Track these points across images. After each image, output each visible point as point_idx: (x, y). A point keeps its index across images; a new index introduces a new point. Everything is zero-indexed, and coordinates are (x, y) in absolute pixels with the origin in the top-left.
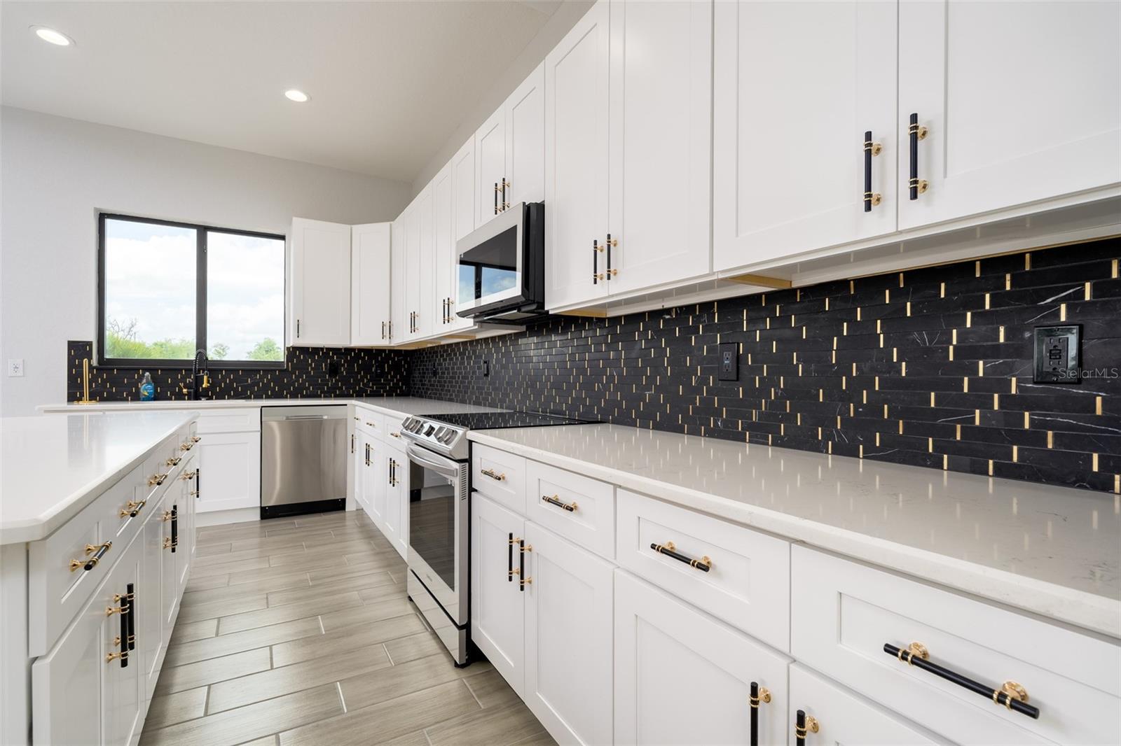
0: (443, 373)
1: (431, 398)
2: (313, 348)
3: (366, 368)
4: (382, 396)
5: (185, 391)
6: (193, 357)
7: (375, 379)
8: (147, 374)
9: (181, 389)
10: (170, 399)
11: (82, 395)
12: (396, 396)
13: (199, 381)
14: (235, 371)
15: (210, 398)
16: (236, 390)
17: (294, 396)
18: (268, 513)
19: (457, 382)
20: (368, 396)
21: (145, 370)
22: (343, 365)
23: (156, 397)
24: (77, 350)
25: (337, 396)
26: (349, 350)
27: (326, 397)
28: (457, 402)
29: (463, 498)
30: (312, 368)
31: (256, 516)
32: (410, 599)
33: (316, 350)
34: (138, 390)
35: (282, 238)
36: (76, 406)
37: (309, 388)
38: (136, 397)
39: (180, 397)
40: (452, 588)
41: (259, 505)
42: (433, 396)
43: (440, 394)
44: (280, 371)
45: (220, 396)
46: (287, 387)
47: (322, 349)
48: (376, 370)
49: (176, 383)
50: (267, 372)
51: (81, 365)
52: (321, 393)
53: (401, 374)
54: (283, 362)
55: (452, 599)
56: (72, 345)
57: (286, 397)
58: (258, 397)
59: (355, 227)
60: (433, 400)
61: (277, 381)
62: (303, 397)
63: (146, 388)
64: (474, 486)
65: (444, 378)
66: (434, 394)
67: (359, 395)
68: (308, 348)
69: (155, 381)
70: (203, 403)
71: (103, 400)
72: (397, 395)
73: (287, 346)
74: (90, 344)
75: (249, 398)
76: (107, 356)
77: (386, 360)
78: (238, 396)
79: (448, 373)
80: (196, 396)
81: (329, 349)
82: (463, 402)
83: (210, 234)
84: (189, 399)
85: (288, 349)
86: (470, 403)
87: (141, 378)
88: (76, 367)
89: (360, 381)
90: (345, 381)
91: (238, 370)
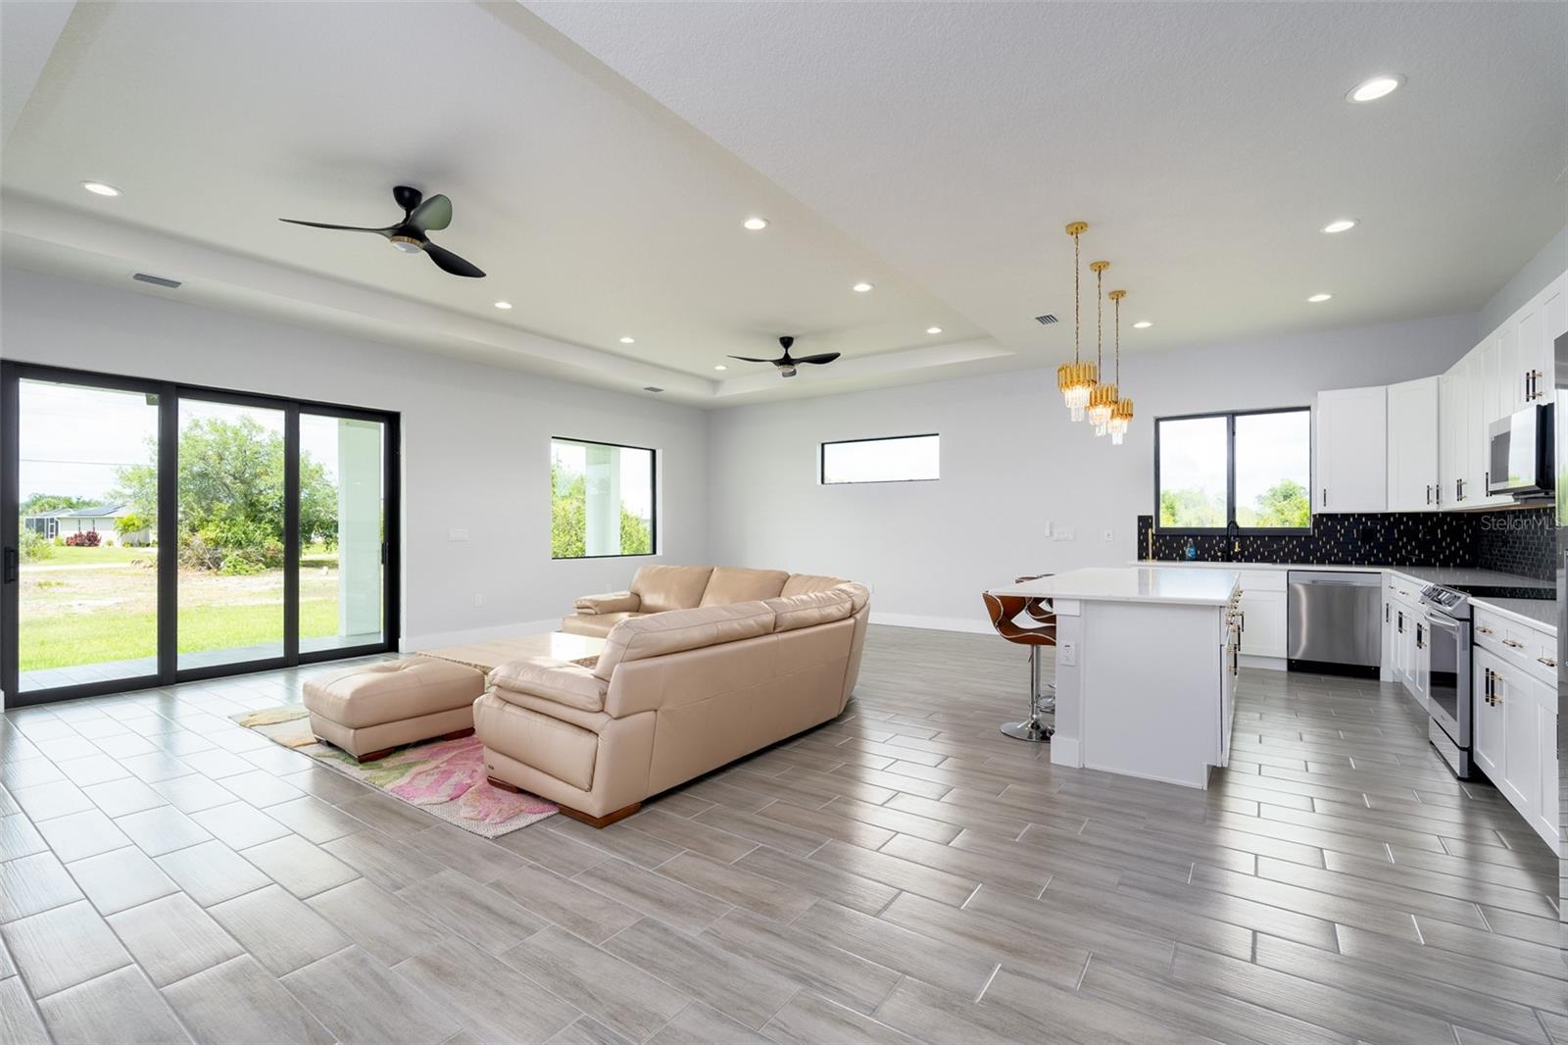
0: (1515, 542)
1: (1501, 570)
2: (1342, 515)
3: (1411, 534)
4: (1434, 565)
5: (1219, 554)
6: (1225, 525)
7: (1423, 546)
8: (1190, 540)
9: (1216, 553)
10: (1207, 560)
11: (1147, 554)
12: (1454, 566)
13: (1231, 546)
14: (1262, 537)
15: (1240, 561)
16: (1262, 554)
17: (1321, 562)
18: (1295, 666)
19: (1529, 554)
20: (1412, 565)
21: (1188, 536)
22: (1380, 531)
23: (1197, 558)
24: (1144, 522)
25: (1371, 564)
26: (1386, 516)
27: (1357, 564)
28: (1530, 576)
29: (1464, 649)
30: (1341, 535)
31: (1284, 667)
32: (1431, 743)
33: (1346, 516)
34: (1184, 552)
35: (1308, 408)
36: (1143, 563)
37: (1337, 554)
38: (1183, 558)
39: (1215, 559)
40: (1456, 719)
41: (1286, 656)
42: (1503, 568)
43: (1511, 567)
44: (1305, 537)
45: (1248, 559)
46: (1313, 553)
47: (1353, 515)
48: (1424, 536)
49: (1211, 547)
50: (1292, 538)
51: (1147, 533)
52: (1352, 559)
53: (1463, 541)
54: (1309, 529)
55: (1455, 728)
56: (1141, 518)
57: (1312, 563)
58: (1284, 561)
59: (1392, 388)
60: (1504, 573)
61: (1303, 546)
62: (1331, 563)
63: (1189, 551)
64: (1476, 641)
65: (1514, 548)
66: (1506, 566)
67: (1401, 563)
68: (1337, 515)
69: (1196, 546)
70: (1234, 564)
71: (1160, 559)
72: (1456, 566)
73: (1314, 513)
74: (1151, 517)
75: (1275, 562)
76: (1161, 526)
77: (1436, 526)
78: (1264, 560)
79: (1521, 543)
80: (1229, 559)
81: (1361, 515)
82: (1536, 577)
83: (1238, 418)
84: (1222, 561)
85: (1314, 516)
86: (1544, 578)
87: (1186, 543)
88: (1143, 534)
89: (1401, 548)
90: (1382, 548)
91: (1265, 537)
